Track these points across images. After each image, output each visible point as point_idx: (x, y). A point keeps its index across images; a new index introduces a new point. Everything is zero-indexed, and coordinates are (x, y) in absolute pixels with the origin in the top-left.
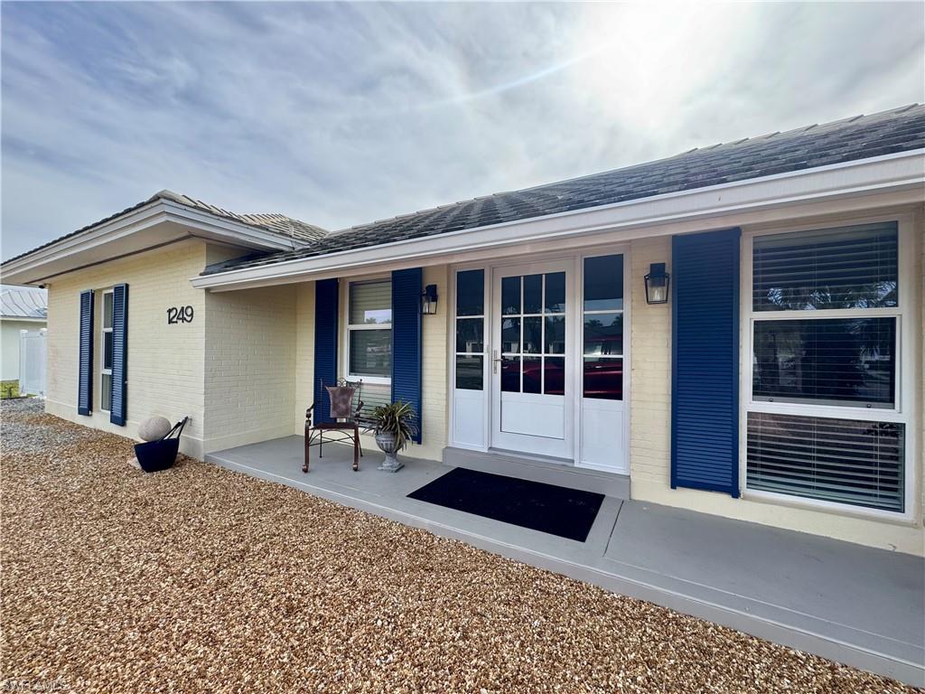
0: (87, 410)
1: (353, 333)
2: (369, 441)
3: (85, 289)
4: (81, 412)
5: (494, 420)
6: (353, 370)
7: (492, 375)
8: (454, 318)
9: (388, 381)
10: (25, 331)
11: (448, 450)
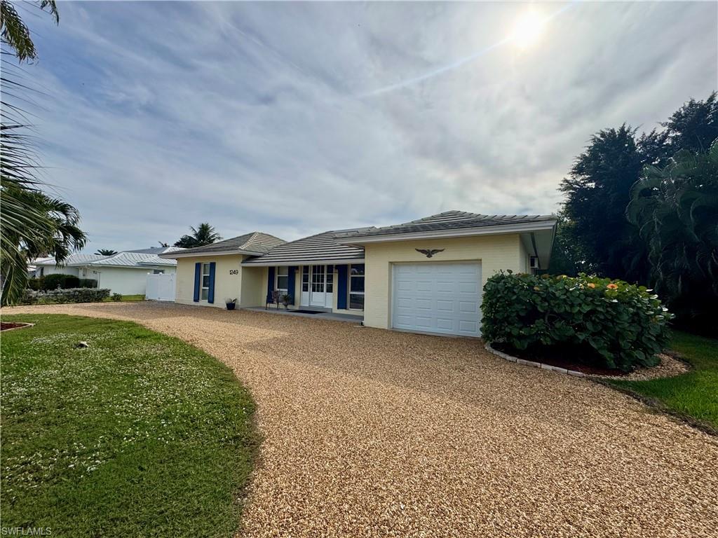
0: (196, 300)
1: (279, 277)
2: (281, 306)
3: (197, 262)
4: (195, 301)
5: (310, 298)
6: (278, 288)
7: (310, 288)
8: (303, 274)
9: (287, 290)
10: (149, 273)
11: (300, 307)
